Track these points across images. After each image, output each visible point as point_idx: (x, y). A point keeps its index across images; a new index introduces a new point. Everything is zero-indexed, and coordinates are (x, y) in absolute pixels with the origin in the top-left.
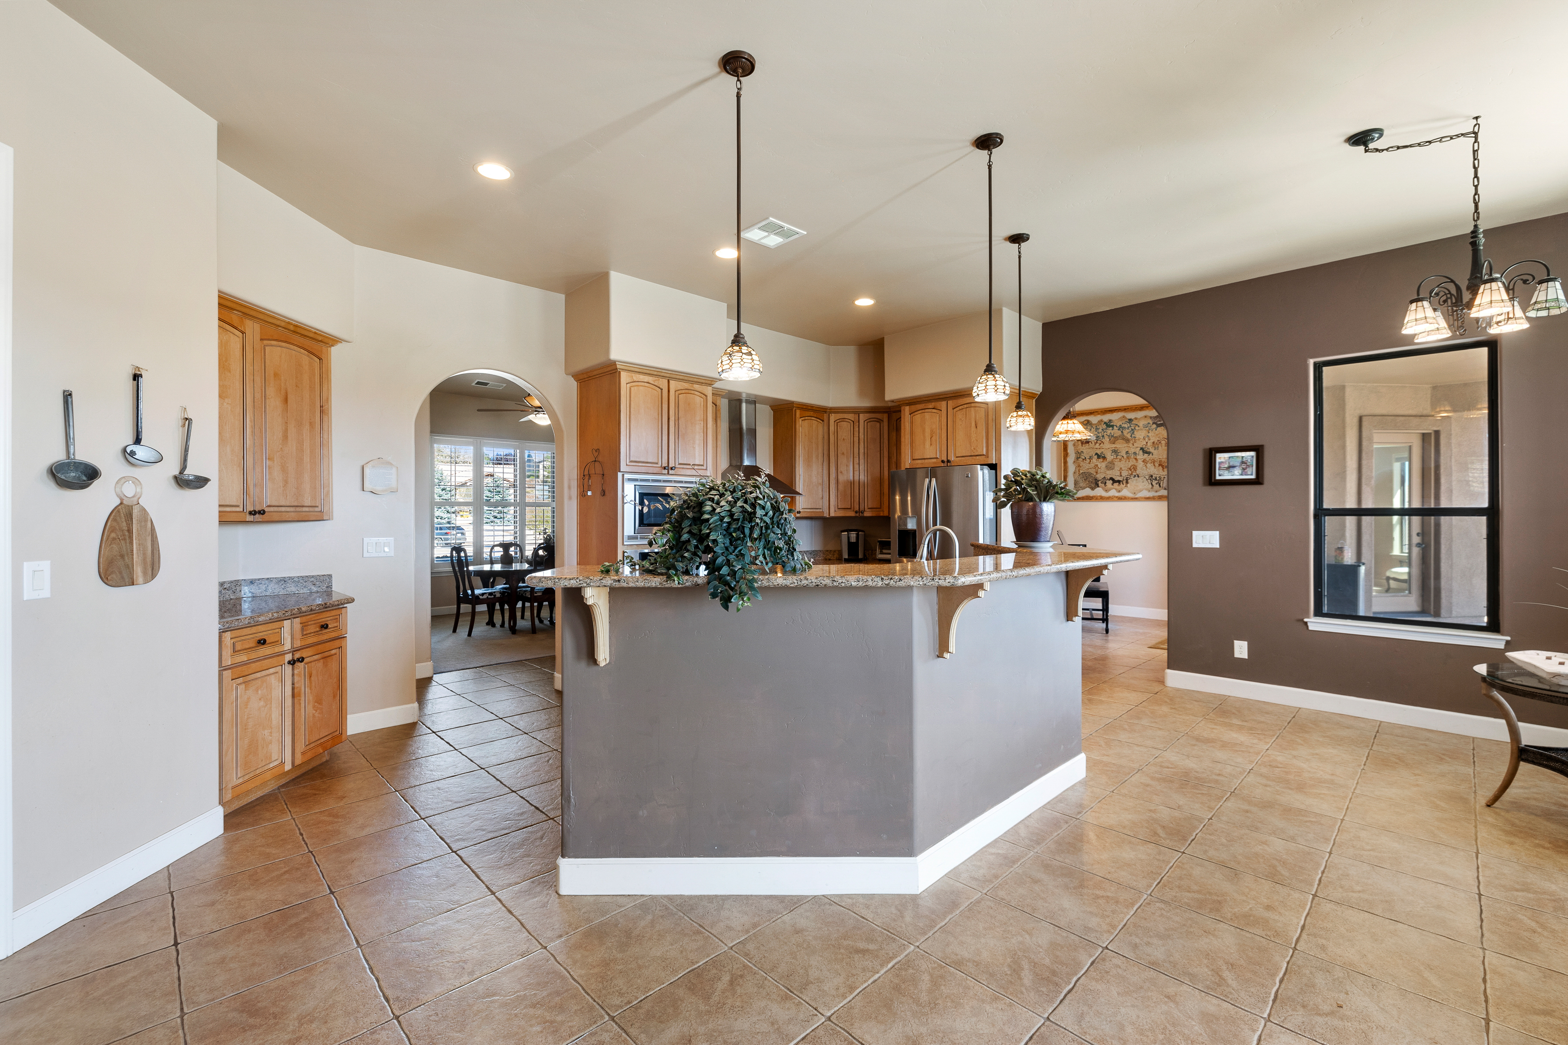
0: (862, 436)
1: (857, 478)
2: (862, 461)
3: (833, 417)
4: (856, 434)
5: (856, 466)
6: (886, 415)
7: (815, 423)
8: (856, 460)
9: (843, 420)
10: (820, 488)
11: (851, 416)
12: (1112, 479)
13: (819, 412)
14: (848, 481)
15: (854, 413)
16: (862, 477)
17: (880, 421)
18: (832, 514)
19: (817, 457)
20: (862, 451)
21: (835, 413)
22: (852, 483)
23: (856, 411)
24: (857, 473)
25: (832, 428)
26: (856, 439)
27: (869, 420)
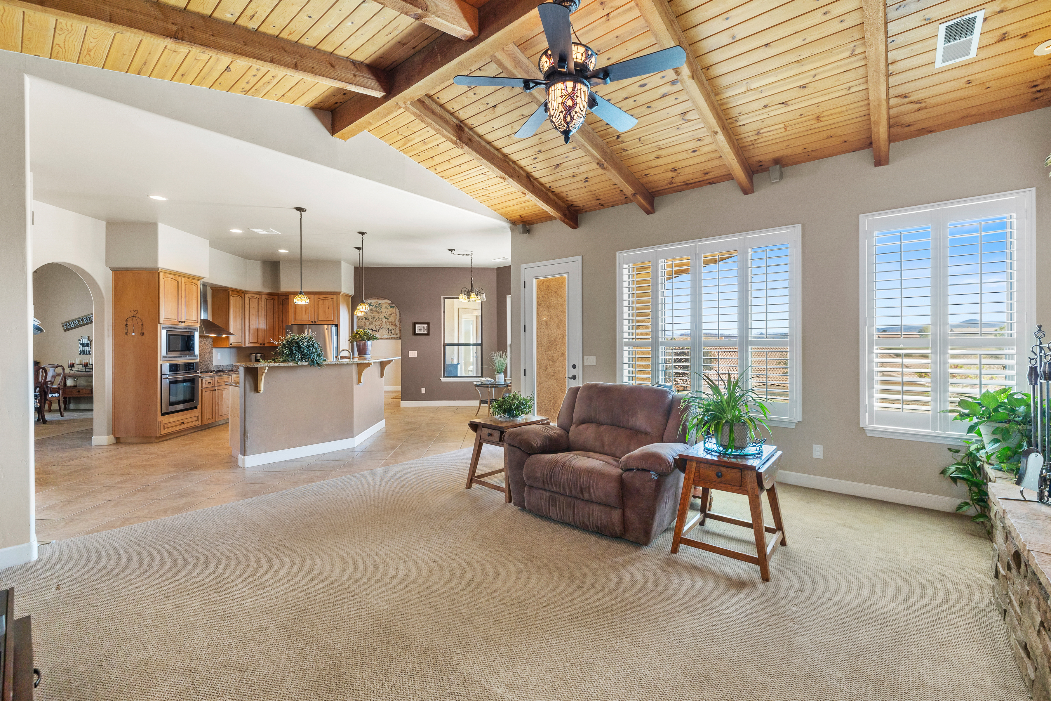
0: (263, 306)
1: (260, 327)
2: (263, 319)
3: (247, 296)
4: (260, 305)
5: (260, 321)
6: (276, 297)
7: (238, 298)
8: (260, 318)
9: (253, 297)
10: (241, 332)
11: (258, 296)
12: (372, 329)
13: (240, 293)
14: (256, 329)
15: (260, 294)
16: (264, 327)
17: (274, 299)
18: (247, 345)
19: (239, 316)
20: (263, 313)
21: (248, 293)
22: (258, 330)
23: (261, 294)
24: (261, 325)
25: (247, 301)
26: (260, 308)
27: (267, 299)
